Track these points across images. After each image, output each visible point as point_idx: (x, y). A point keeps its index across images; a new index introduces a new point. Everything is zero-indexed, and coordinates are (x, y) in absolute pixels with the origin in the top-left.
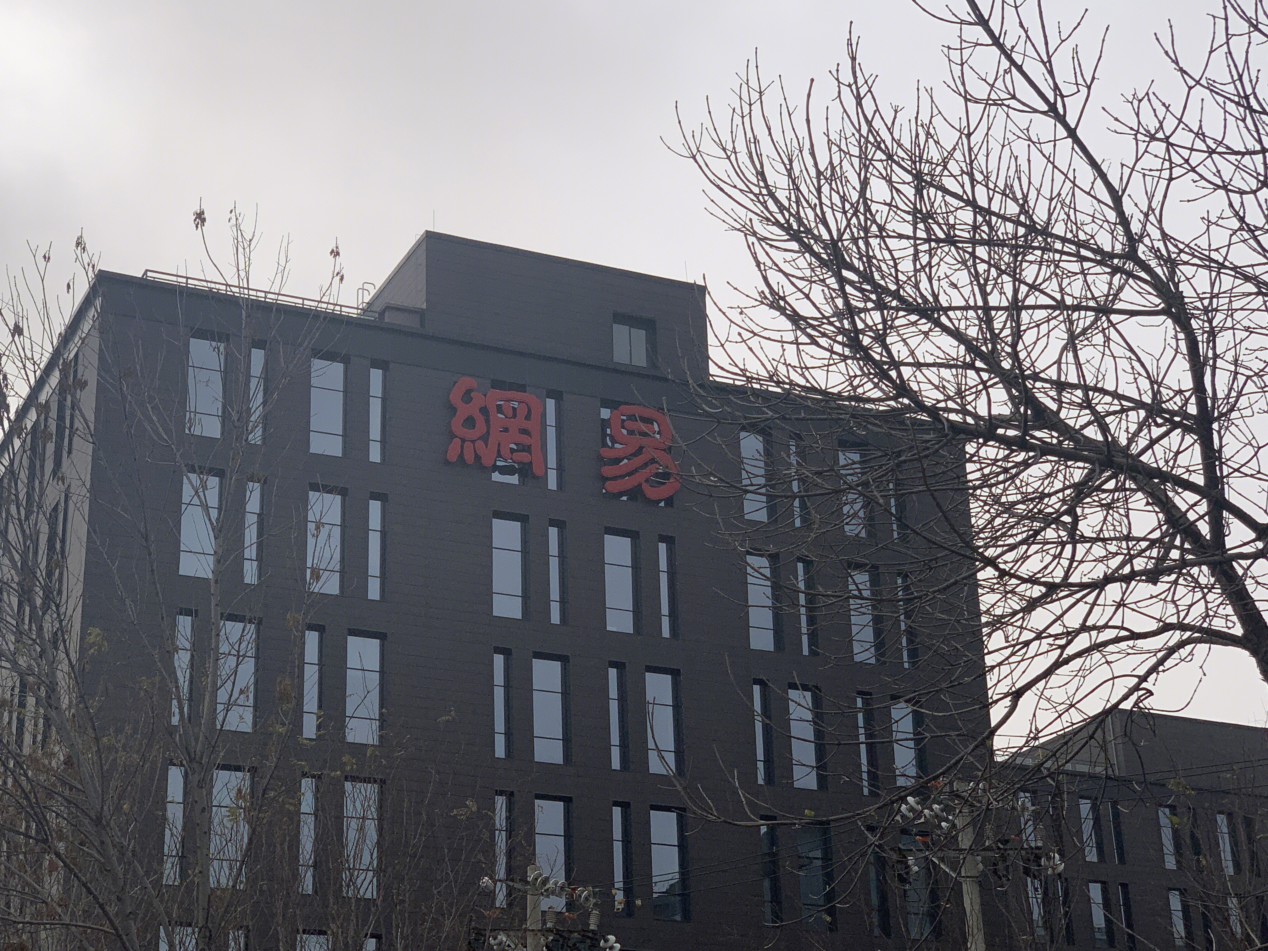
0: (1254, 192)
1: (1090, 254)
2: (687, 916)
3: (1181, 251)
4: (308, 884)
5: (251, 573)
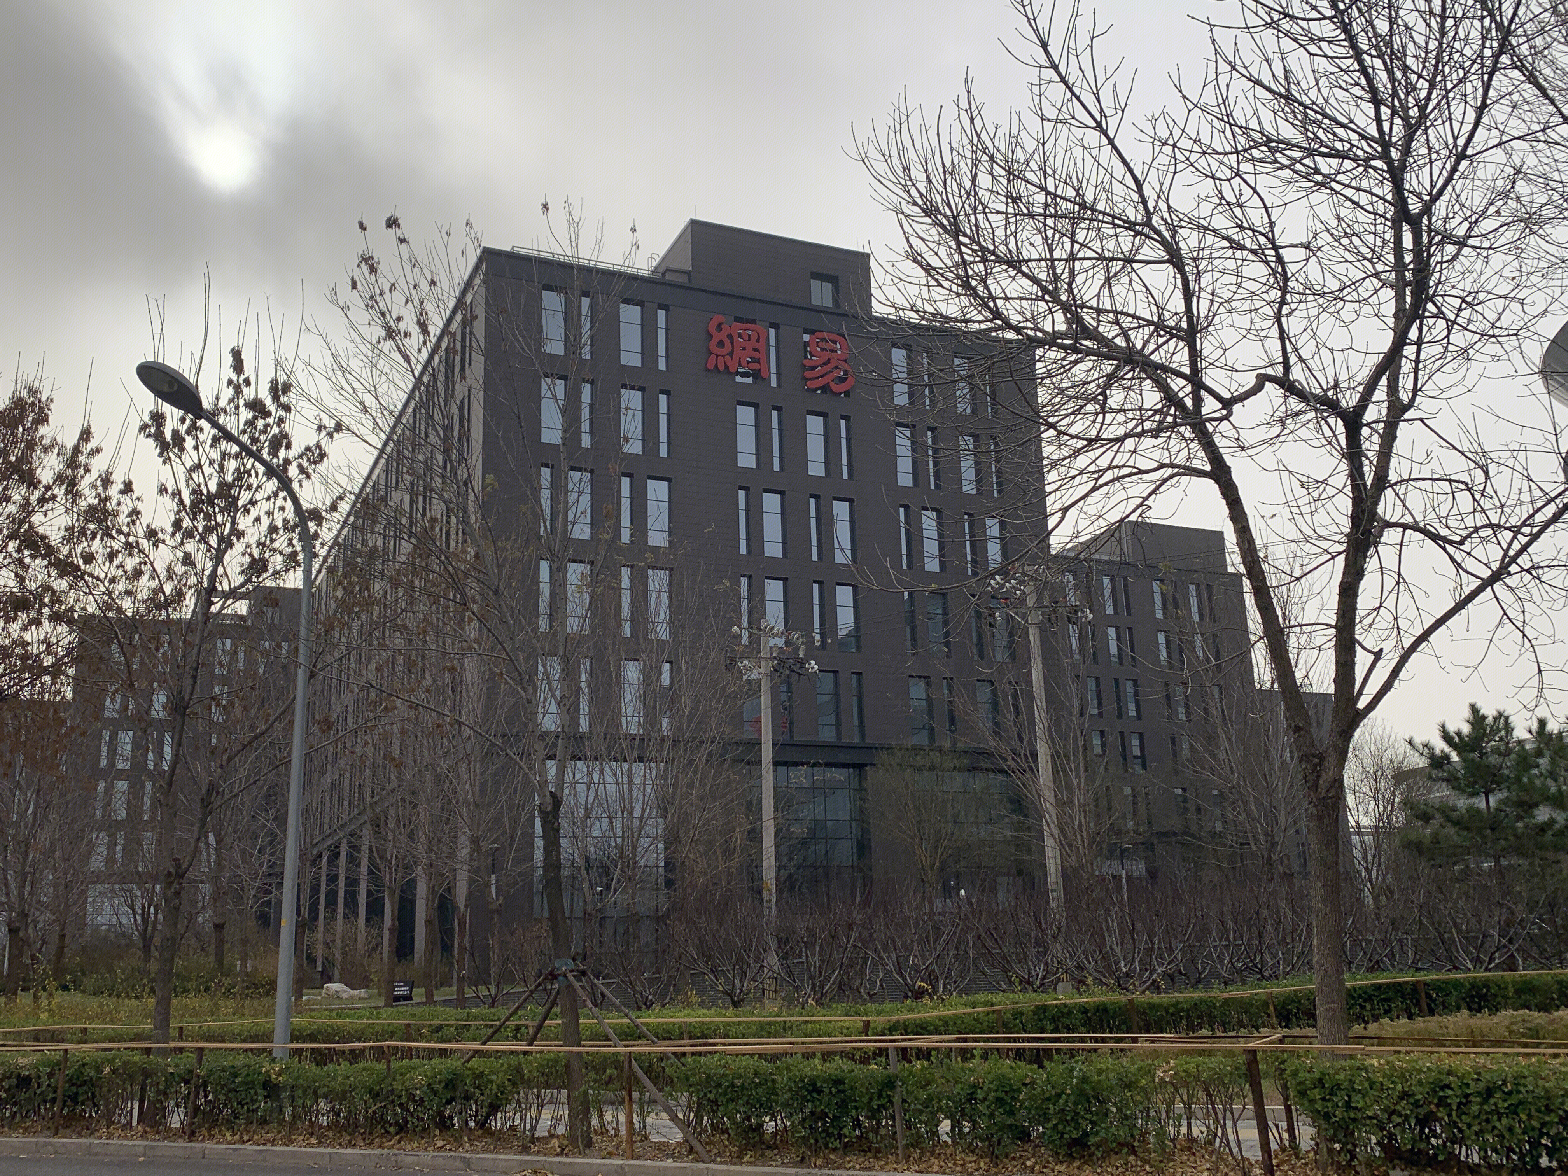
0: (1229, 180)
1: (1121, 223)
2: (859, 648)
3: (1181, 220)
4: (627, 631)
5: (586, 441)
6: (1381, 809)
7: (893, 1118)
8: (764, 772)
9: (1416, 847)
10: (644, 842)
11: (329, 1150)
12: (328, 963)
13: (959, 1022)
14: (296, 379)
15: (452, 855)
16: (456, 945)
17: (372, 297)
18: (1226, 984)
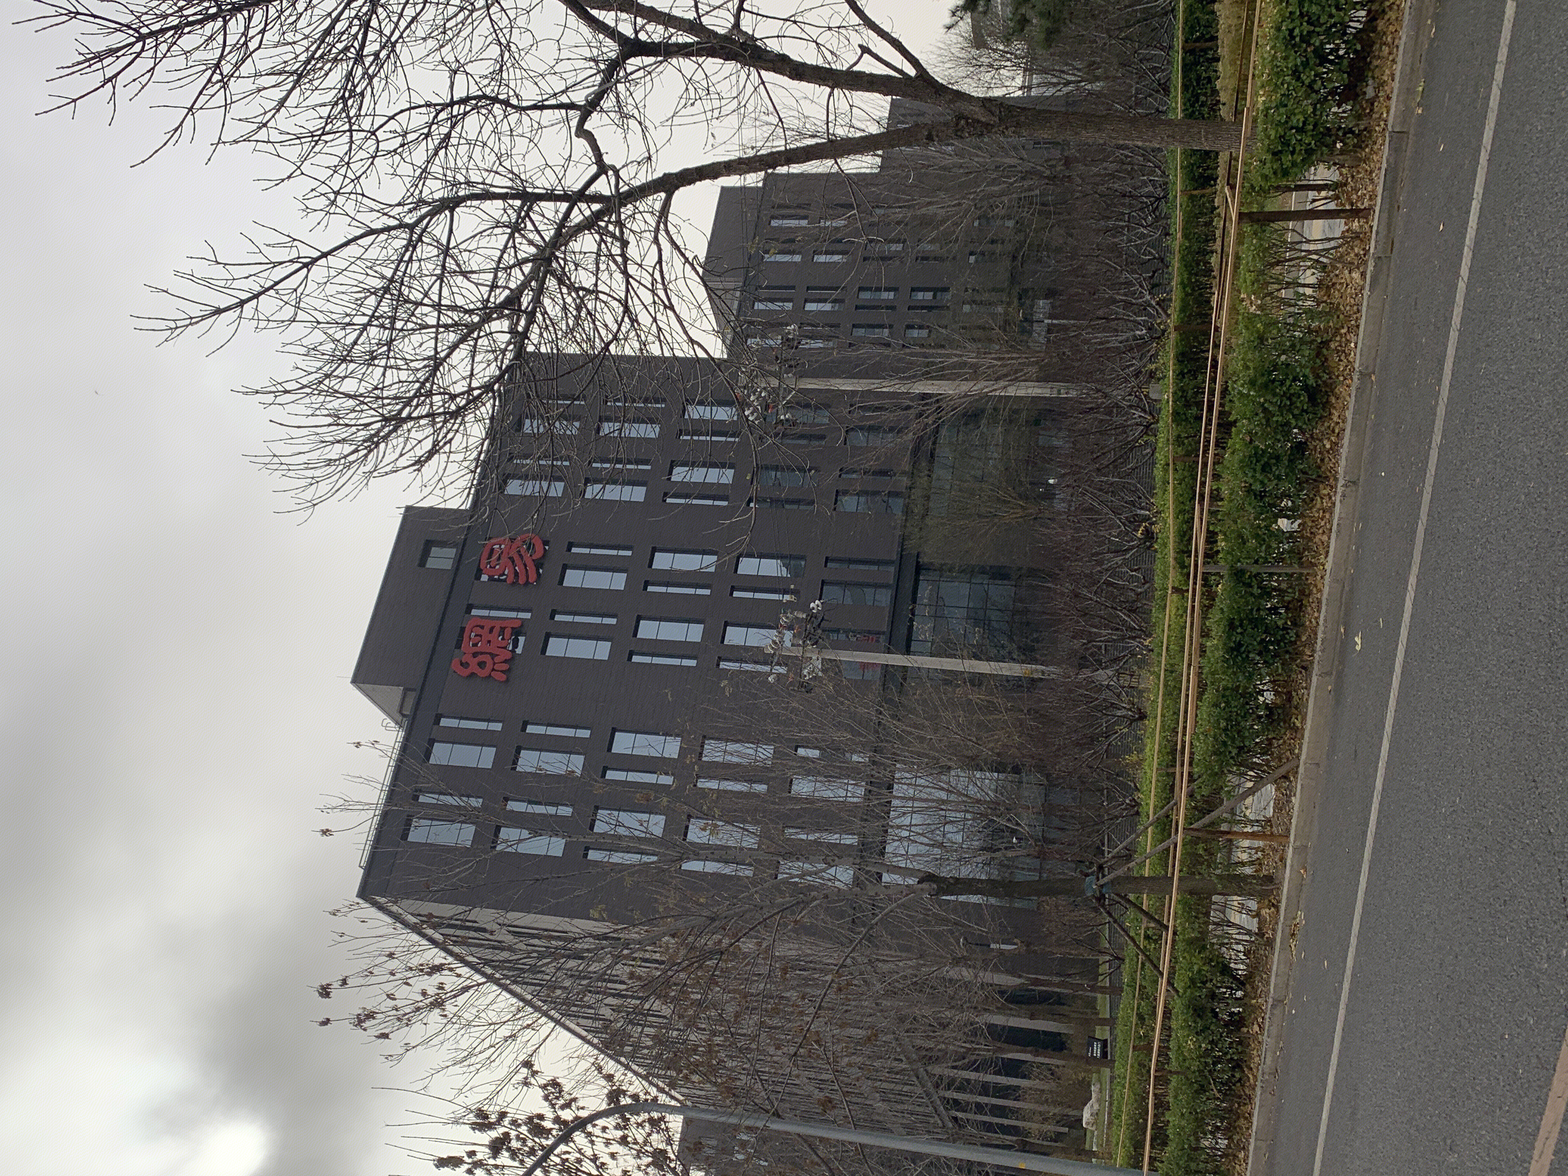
0: (378, 142)
1: (408, 254)
2: (802, 558)
3: (412, 195)
4: (761, 788)
5: (565, 811)
6: (1008, 63)
7: (1271, 575)
8: (916, 665)
9: (1051, 36)
10: (972, 790)
11: (1252, 1140)
12: (1061, 1120)
13: (1181, 499)
14: (474, 1104)
15: (967, 985)
16: (1058, 990)
17: (399, 1019)
18: (1167, 234)
